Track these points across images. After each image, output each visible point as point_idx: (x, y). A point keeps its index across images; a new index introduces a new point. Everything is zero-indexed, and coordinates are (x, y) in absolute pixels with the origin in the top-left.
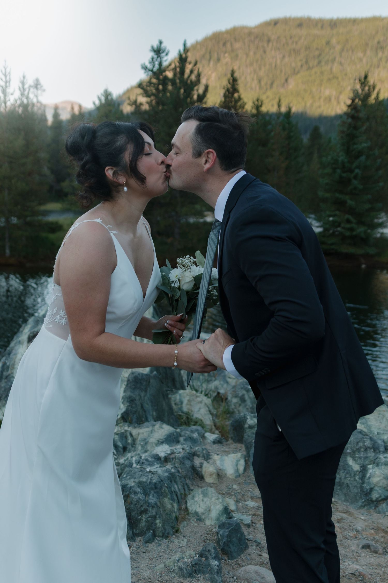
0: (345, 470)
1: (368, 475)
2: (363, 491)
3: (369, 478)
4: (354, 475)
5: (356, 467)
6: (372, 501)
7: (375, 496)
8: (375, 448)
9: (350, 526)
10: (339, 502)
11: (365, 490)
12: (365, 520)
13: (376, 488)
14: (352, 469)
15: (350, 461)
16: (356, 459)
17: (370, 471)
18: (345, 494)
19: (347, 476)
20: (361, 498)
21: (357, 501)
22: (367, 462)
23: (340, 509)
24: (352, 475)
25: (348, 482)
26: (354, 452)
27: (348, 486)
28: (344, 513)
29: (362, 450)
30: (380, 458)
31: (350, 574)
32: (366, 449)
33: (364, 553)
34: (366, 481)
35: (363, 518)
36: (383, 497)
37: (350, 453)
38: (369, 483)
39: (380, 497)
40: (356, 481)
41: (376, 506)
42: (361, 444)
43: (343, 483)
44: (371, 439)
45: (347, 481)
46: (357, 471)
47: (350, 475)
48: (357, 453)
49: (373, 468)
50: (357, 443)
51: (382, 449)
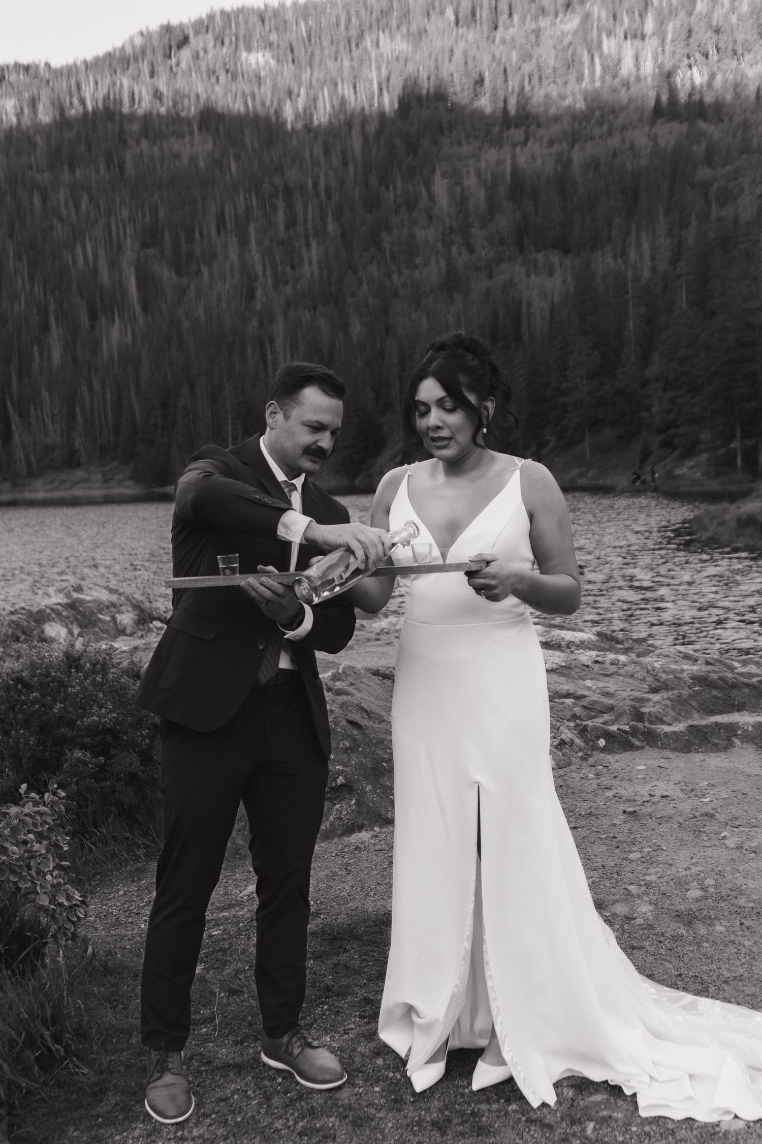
0: (100, 622)
1: (118, 621)
5: (108, 618)
14: (105, 620)
15: (101, 616)
17: (119, 618)
19: (104, 625)
22: (113, 614)
26: (100, 611)
34: (118, 624)
37: (98, 612)
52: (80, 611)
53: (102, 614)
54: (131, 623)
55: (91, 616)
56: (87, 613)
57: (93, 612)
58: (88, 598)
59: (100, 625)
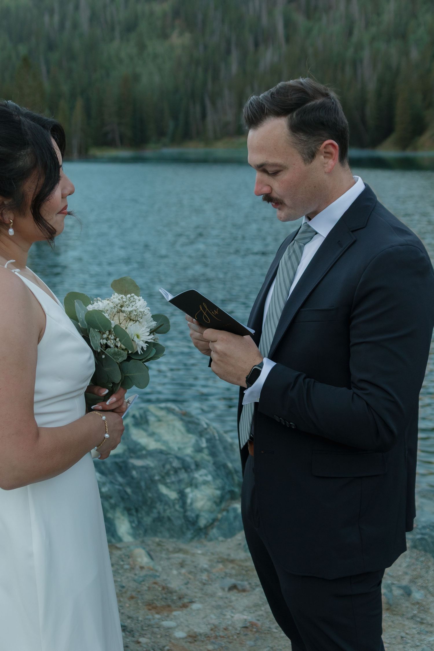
0: (161, 501)
1: (189, 501)
2: (189, 521)
3: (191, 504)
4: (174, 505)
5: (173, 495)
6: (200, 529)
7: (202, 522)
8: (186, 468)
9: (195, 567)
10: (164, 540)
11: (191, 519)
12: (203, 554)
13: (203, 514)
14: (169, 498)
15: (164, 490)
16: (169, 485)
17: (190, 496)
18: (169, 530)
19: (166, 507)
20: (188, 529)
21: (183, 533)
22: (183, 486)
23: (171, 549)
24: (171, 505)
25: (169, 515)
26: (163, 477)
27: (169, 519)
28: (177, 552)
29: (172, 472)
30: (196, 478)
31: (243, 629)
32: (176, 471)
33: (234, 596)
34: (188, 508)
35: (199, 552)
36: (211, 521)
37: (159, 480)
38: (192, 510)
39: (208, 522)
40: (176, 510)
41: (206, 534)
42: (168, 467)
43: (163, 517)
44: (178, 458)
45: (168, 513)
46: (176, 499)
47: (169, 506)
48: (166, 478)
49: (192, 491)
50: (164, 466)
51: (193, 467)
52: (132, 478)
53: (166, 484)
54: (209, 505)
55: (148, 488)
56: (143, 484)
57: (153, 481)
58: (152, 445)
59: (160, 507)
